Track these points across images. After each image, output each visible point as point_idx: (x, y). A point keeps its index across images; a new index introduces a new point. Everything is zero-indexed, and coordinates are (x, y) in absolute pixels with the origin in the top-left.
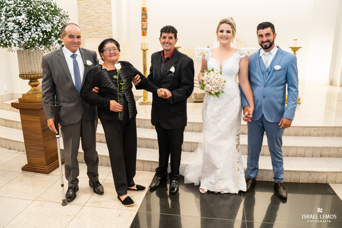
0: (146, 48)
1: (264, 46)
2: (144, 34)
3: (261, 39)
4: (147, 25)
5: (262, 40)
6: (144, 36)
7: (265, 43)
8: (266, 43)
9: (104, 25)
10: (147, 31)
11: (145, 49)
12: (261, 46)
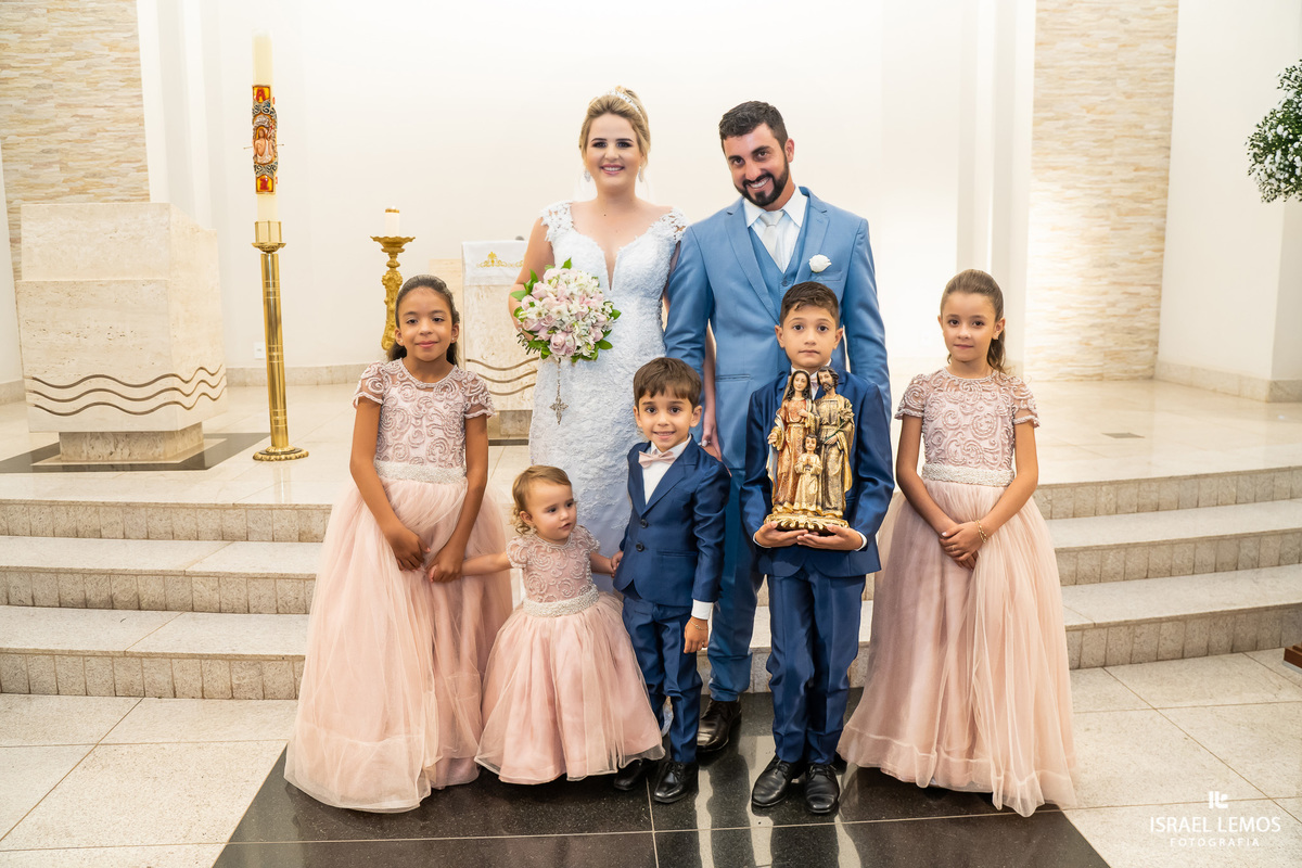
0: (275, 240)
1: (754, 197)
2: (264, 186)
3: (740, 172)
4: (275, 152)
5: (744, 175)
6: (266, 195)
7: (755, 186)
8: (760, 184)
9: (111, 168)
10: (277, 174)
11: (269, 244)
12: (746, 195)
